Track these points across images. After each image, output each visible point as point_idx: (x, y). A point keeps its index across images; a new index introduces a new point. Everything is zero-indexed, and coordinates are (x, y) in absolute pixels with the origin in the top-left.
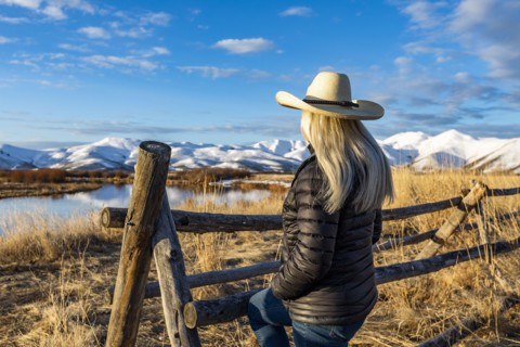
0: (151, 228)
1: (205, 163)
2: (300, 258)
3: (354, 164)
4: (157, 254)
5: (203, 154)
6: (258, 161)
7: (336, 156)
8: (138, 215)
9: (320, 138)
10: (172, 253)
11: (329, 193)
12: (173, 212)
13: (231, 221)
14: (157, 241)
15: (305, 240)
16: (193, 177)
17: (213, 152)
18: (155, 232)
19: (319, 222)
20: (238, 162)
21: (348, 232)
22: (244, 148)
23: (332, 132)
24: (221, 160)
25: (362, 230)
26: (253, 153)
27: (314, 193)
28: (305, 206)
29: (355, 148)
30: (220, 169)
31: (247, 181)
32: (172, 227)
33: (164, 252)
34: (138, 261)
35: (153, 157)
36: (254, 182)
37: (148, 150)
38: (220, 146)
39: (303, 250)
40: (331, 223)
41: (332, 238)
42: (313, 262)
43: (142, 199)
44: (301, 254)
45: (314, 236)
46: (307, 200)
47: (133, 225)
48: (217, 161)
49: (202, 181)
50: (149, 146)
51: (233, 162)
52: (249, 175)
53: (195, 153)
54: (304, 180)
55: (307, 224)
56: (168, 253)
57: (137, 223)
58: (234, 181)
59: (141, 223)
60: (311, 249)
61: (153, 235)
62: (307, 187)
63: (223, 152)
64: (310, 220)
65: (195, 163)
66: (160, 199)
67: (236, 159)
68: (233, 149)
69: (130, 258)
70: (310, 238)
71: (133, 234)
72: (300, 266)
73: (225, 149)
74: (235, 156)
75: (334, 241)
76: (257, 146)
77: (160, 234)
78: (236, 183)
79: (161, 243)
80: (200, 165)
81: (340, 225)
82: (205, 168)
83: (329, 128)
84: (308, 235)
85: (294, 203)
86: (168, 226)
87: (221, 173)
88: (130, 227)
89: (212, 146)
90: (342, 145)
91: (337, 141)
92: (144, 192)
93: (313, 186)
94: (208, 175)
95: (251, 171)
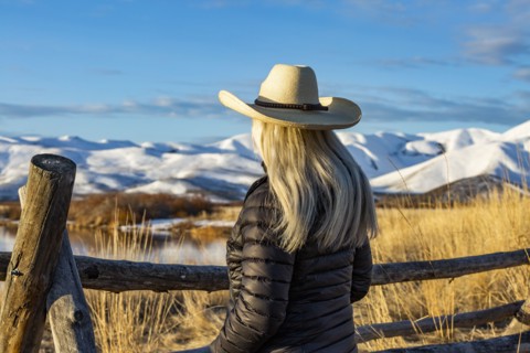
0: (46, 279)
1: (112, 184)
2: (244, 309)
3: (317, 188)
4: (54, 317)
5: (108, 163)
6: (230, 179)
7: (294, 177)
8: (28, 260)
9: (273, 153)
10: (76, 314)
11: (283, 224)
12: (78, 259)
13: (162, 274)
14: (54, 299)
15: (250, 285)
16: (87, 213)
17: (130, 159)
18: (51, 285)
19: (267, 261)
20: (185, 180)
21: (309, 277)
22: (199, 149)
23: (290, 145)
24: (148, 176)
25: (331, 275)
26: (219, 160)
27: (262, 225)
28: (251, 241)
29: (318, 166)
30: (147, 196)
31: (205, 222)
32: (75, 279)
33: (64, 314)
34: (25, 329)
35: (52, 177)
36: (220, 223)
37: (44, 167)
38: (147, 145)
39: (248, 298)
40: (283, 263)
41: (285, 282)
42: (259, 312)
43: (34, 237)
44: (245, 303)
45: (260, 279)
46: (253, 233)
47: (19, 274)
48: (138, 179)
49: (107, 221)
50: (45, 162)
51: (174, 180)
52: (210, 209)
53: (89, 161)
54: (251, 208)
55: (253, 265)
56: (71, 315)
57: (26, 272)
58: (177, 221)
59: (33, 272)
60: (257, 296)
61: (48, 290)
62: (253, 218)
63: (152, 159)
64: (255, 260)
65: (91, 182)
66: (59, 236)
67: (182, 175)
68: (174, 151)
69: (14, 324)
70: (255, 282)
71: (20, 288)
72: (243, 319)
73: (157, 151)
74: (180, 167)
75: (287, 287)
76: (226, 144)
77: (58, 288)
78: (181, 227)
79: (60, 301)
80: (102, 186)
81: (297, 266)
82: (112, 193)
83: (286, 141)
84: (254, 278)
85: (239, 239)
86: (70, 277)
87: (149, 204)
88: (15, 278)
89: (128, 144)
90: (302, 162)
91: (296, 157)
92: (37, 227)
93: (260, 216)
94: (120, 206)
95: (214, 200)
